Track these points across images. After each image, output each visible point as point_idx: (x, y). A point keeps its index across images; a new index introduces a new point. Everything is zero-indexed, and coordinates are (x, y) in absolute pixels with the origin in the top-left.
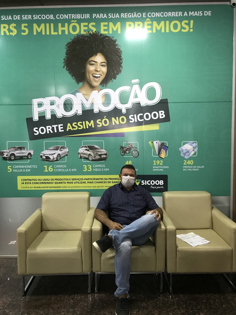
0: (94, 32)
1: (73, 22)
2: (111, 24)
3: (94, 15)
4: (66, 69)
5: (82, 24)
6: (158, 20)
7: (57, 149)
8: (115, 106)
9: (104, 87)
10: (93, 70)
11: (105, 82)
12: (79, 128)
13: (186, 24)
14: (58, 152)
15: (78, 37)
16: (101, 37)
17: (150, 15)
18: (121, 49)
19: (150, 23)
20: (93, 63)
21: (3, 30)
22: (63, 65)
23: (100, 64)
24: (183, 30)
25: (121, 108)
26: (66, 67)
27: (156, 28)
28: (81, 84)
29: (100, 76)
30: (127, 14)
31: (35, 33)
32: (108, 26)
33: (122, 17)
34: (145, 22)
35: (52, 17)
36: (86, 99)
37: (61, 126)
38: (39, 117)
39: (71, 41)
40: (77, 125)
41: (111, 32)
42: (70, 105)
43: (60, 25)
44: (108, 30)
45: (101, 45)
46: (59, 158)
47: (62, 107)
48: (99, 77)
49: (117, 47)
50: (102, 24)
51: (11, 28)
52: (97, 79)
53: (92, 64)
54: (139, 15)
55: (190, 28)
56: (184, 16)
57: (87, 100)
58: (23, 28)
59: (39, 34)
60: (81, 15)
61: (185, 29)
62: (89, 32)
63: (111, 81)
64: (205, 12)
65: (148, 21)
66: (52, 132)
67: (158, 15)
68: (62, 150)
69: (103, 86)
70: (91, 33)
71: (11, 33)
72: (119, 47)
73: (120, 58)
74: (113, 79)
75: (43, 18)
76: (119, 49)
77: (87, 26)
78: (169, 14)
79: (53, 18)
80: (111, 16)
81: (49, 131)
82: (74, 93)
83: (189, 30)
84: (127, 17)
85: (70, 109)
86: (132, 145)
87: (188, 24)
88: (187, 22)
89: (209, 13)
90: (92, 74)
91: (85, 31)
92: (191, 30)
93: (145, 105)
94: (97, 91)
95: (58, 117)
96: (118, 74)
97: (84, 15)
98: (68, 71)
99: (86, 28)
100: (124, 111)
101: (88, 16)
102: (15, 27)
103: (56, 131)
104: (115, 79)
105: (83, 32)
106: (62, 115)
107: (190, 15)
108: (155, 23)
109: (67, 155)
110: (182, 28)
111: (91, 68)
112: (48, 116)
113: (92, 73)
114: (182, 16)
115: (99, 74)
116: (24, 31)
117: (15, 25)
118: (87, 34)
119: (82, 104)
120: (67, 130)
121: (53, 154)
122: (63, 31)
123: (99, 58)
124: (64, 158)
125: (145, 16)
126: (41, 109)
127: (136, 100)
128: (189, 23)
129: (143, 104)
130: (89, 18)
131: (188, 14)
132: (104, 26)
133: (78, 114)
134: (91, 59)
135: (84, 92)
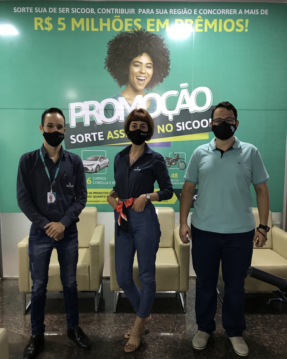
0: (139, 29)
1: (116, 18)
2: (158, 21)
3: (140, 10)
4: (108, 70)
5: (127, 20)
6: (211, 18)
7: (96, 159)
8: (161, 112)
9: (150, 91)
10: (138, 72)
11: (150, 86)
12: (121, 137)
13: (240, 23)
14: (98, 162)
15: (121, 34)
16: (147, 35)
17: (201, 12)
18: (169, 50)
19: (202, 20)
20: (138, 64)
21: (36, 24)
22: (104, 65)
23: (145, 66)
24: (237, 30)
25: (168, 115)
26: (107, 68)
27: (208, 27)
28: (124, 87)
29: (145, 78)
30: (177, 11)
31: (73, 29)
32: (155, 23)
33: (170, 13)
34: (196, 20)
35: (92, 11)
36: (129, 104)
37: (101, 134)
38: (77, 124)
39: (113, 38)
40: (118, 133)
41: (158, 30)
42: (111, 111)
43: (101, 20)
44: (155, 27)
45: (147, 44)
46: (98, 169)
47: (102, 112)
48: (144, 80)
49: (165, 47)
50: (149, 20)
51: (47, 22)
52: (141, 83)
53: (137, 66)
54: (190, 12)
55: (245, 28)
56: (239, 14)
57: (130, 106)
58: (60, 23)
59: (78, 30)
60: (125, 9)
61: (239, 28)
62: (133, 29)
63: (157, 84)
64: (261, 10)
65: (199, 18)
66: (91, 140)
67: (210, 12)
68: (101, 160)
69: (148, 90)
70: (136, 30)
71: (46, 28)
72: (167, 47)
73: (168, 59)
74: (159, 82)
75: (82, 12)
76: (167, 49)
77: (132, 22)
78: (223, 11)
79: (94, 12)
80: (158, 11)
81: (88, 139)
82: (116, 98)
83: (244, 30)
84: (176, 13)
85: (111, 115)
86: (178, 156)
87: (243, 23)
88: (242, 20)
89: (266, 12)
90: (136, 77)
91: (129, 27)
92: (246, 30)
93: (194, 112)
94: (141, 96)
95: (98, 123)
96: (165, 77)
97: (128, 9)
98: (110, 73)
99: (131, 25)
100: (171, 118)
101: (133, 11)
102: (50, 21)
103: (95, 140)
104: (162, 83)
105: (127, 30)
106: (102, 122)
107: (245, 14)
108: (207, 21)
109: (107, 166)
110: (237, 27)
111: (136, 70)
112: (87, 123)
113: (137, 75)
114: (236, 14)
115: (144, 77)
116: (61, 26)
117: (51, 19)
118: (131, 31)
119: (125, 110)
120: (108, 138)
121: (91, 165)
122: (105, 28)
123: (144, 59)
124: (104, 169)
125: (196, 13)
126: (80, 114)
127: (184, 107)
128: (244, 21)
129: (191, 111)
130: (134, 13)
131: (243, 12)
132: (151, 22)
133: (120, 121)
134: (136, 59)
135: (127, 96)
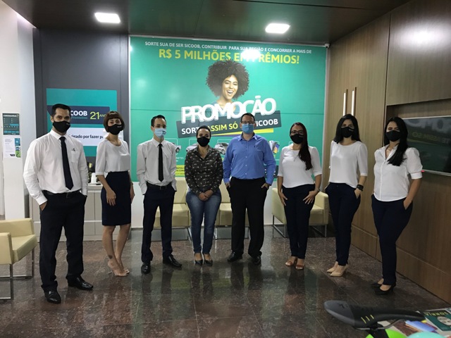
0: (229, 59)
1: (214, 51)
3: (230, 47)
5: (221, 53)
6: (276, 54)
11: (236, 97)
12: (216, 130)
13: (294, 58)
15: (217, 62)
16: (235, 63)
17: (270, 50)
19: (270, 55)
20: (228, 82)
21: (161, 54)
22: (206, 82)
23: (233, 83)
24: (292, 62)
26: (208, 84)
27: (274, 59)
29: (232, 92)
30: (254, 48)
31: (185, 58)
32: (239, 55)
34: (266, 55)
35: (198, 46)
36: (222, 108)
38: (186, 121)
39: (212, 65)
40: (214, 127)
41: (241, 60)
42: (210, 113)
43: (204, 52)
44: (239, 59)
45: (234, 69)
47: (204, 113)
50: (236, 54)
51: (167, 53)
52: (230, 95)
54: (262, 49)
55: (297, 61)
56: (293, 52)
58: (176, 53)
59: (189, 58)
60: (221, 46)
61: (294, 61)
63: (241, 96)
64: (307, 50)
65: (268, 54)
67: (275, 50)
69: (235, 100)
70: (227, 60)
71: (167, 57)
73: (247, 80)
75: (192, 47)
76: (247, 73)
77: (225, 55)
78: (283, 50)
80: (242, 48)
82: (213, 104)
85: (209, 115)
87: (296, 58)
88: (295, 56)
89: (310, 52)
90: (227, 91)
92: (298, 63)
93: (264, 114)
95: (201, 121)
96: (246, 91)
98: (209, 87)
101: (225, 47)
102: (170, 52)
105: (221, 59)
106: (203, 120)
108: (273, 56)
110: (292, 60)
111: (227, 86)
113: (227, 89)
114: (291, 52)
116: (177, 56)
117: (170, 50)
118: (224, 60)
119: (219, 112)
122: (207, 57)
123: (232, 79)
125: (266, 50)
126: (188, 115)
127: (258, 111)
129: (262, 114)
130: (226, 49)
131: (296, 51)
133: (215, 119)
134: (226, 79)
135: (220, 103)
